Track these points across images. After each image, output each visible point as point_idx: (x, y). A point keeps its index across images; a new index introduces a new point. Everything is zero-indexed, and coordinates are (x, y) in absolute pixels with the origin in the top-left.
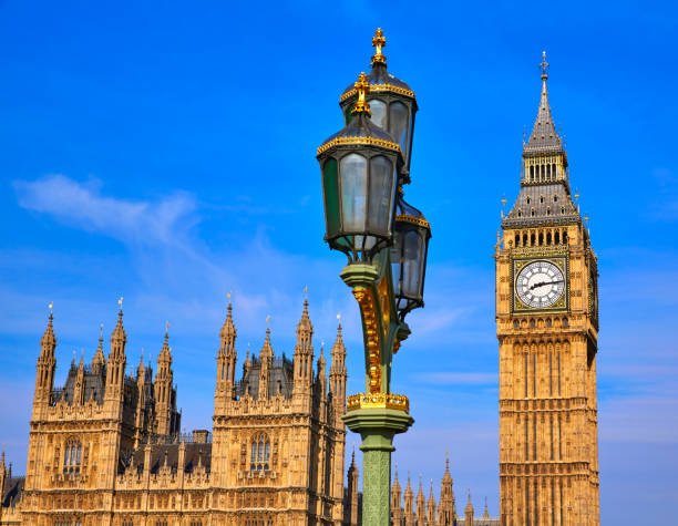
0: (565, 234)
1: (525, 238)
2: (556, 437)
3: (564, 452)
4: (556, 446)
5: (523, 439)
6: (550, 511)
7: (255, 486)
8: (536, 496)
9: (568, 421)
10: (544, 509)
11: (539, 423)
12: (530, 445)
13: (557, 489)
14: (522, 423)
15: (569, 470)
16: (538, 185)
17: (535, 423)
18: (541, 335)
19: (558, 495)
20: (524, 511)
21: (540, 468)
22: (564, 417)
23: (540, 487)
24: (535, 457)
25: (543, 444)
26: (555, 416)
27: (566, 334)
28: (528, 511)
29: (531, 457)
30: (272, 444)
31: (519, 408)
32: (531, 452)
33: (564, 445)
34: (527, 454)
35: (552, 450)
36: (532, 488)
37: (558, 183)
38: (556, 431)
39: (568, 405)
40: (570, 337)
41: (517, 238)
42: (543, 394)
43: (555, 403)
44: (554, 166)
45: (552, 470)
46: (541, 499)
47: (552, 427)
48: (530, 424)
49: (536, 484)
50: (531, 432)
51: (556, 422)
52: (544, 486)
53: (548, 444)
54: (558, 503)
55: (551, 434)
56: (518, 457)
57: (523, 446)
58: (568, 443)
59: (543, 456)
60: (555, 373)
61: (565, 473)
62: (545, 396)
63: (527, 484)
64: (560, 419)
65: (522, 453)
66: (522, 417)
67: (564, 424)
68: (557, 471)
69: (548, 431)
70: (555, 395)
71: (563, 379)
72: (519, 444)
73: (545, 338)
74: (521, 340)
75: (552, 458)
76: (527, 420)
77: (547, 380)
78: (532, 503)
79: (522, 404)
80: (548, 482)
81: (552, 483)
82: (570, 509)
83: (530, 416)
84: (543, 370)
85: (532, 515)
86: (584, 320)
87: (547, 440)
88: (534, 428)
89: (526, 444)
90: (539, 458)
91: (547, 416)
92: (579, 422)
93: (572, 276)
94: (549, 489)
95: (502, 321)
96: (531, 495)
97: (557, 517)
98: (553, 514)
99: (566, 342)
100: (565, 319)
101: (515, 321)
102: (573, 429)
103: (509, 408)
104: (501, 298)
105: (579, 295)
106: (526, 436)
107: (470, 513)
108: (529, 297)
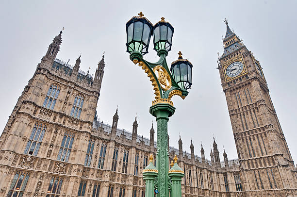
2: (254, 118)
3: (259, 123)
4: (255, 122)
5: (241, 123)
6: (259, 149)
8: (251, 144)
9: (258, 111)
10: (257, 149)
11: (246, 115)
12: (244, 124)
13: (260, 138)
14: (239, 117)
15: (264, 130)
16: (230, 46)
17: (244, 116)
18: (239, 85)
19: (261, 141)
20: (248, 151)
21: (250, 132)
22: (256, 110)
23: (252, 140)
24: (247, 128)
25: (250, 123)
26: (252, 111)
27: (248, 81)
28: (249, 150)
29: (245, 129)
31: (236, 112)
32: (245, 127)
33: (259, 121)
34: (243, 128)
35: (254, 124)
36: (249, 141)
37: (236, 43)
38: (254, 116)
39: (256, 105)
40: (250, 81)
42: (245, 104)
43: (251, 106)
44: (233, 39)
45: (256, 132)
46: (254, 145)
47: (251, 115)
48: (242, 117)
49: (250, 139)
50: (243, 119)
51: (253, 113)
52: (254, 139)
53: (251, 122)
54: (262, 145)
55: (252, 118)
56: (240, 130)
57: (241, 125)
58: (261, 120)
59: (251, 127)
60: (248, 96)
61: (262, 131)
63: (246, 139)
64: (254, 111)
65: (242, 128)
66: (238, 115)
67: (256, 113)
68: (258, 132)
69: (250, 117)
70: (250, 103)
71: (252, 97)
72: (239, 125)
73: (241, 85)
74: (232, 89)
75: (255, 127)
76: (241, 115)
77: (245, 99)
78: (250, 147)
79: (238, 110)
80: (256, 137)
81: (258, 137)
82: (269, 147)
83: (242, 114)
84: (243, 96)
85: (252, 152)
86: (254, 73)
87: (251, 120)
88: (244, 117)
89: (242, 124)
90: (249, 128)
91: (248, 112)
92: (262, 109)
93: (246, 62)
94: (256, 140)
95: (224, 86)
96: (249, 144)
97: (264, 151)
98: (261, 150)
99: (249, 83)
100: (246, 76)
101: (228, 84)
102: (260, 113)
103: (232, 113)
104: (222, 79)
105: (250, 66)
106: (242, 121)
107: (225, 156)
108: (231, 75)
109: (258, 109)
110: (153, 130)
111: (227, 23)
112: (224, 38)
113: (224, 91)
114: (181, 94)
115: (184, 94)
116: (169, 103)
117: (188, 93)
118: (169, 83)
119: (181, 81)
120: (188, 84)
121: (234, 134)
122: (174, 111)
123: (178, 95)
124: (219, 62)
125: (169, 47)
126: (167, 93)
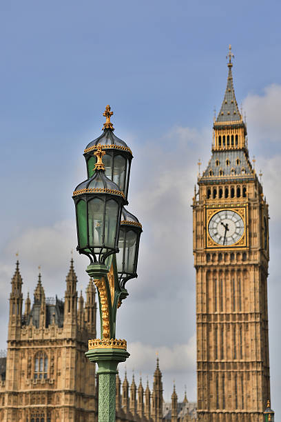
0: (245, 190)
1: (215, 192)
2: (238, 342)
3: (243, 353)
4: (238, 348)
5: (213, 343)
6: (233, 398)
7: (38, 390)
8: (223, 386)
9: (247, 330)
10: (230, 397)
11: (225, 331)
12: (219, 348)
13: (239, 381)
14: (213, 331)
15: (248, 367)
16: (225, 151)
17: (222, 331)
18: (227, 266)
20: (215, 398)
21: (226, 365)
22: (244, 327)
23: (226, 380)
24: (222, 357)
25: (228, 348)
26: (237, 327)
27: (246, 265)
28: (217, 397)
29: (219, 357)
30: (49, 360)
31: (210, 319)
32: (219, 353)
33: (244, 348)
34: (216, 355)
35: (235, 351)
37: (240, 150)
38: (237, 337)
39: (247, 319)
40: (248, 268)
41: (209, 192)
43: (237, 317)
44: (237, 136)
45: (235, 368)
46: (227, 389)
47: (234, 335)
48: (219, 333)
50: (219, 338)
51: (237, 331)
52: (229, 379)
53: (232, 347)
54: (239, 392)
55: (234, 340)
56: (211, 357)
57: (213, 348)
58: (247, 347)
59: (229, 357)
60: (237, 294)
61: (245, 369)
62: (230, 312)
63: (217, 377)
64: (241, 329)
65: (212, 354)
66: (212, 327)
67: (244, 332)
68: (239, 368)
69: (231, 337)
70: (237, 311)
71: (243, 299)
72: (210, 347)
73: (230, 268)
74: (212, 269)
75: (235, 358)
76: (216, 329)
77: (231, 300)
78: (220, 392)
79: (213, 317)
80: (232, 376)
81: (236, 377)
82: (249, 397)
83: (219, 326)
84: (228, 292)
85: (220, 400)
86: (259, 255)
87: (231, 343)
88: (222, 335)
89: (216, 347)
90: (225, 358)
91: (231, 326)
92: (255, 331)
93: (250, 222)
94: (232, 382)
95: (198, 255)
96: (220, 385)
97: (240, 403)
98: (236, 400)
99: (245, 271)
100: (244, 254)
101: (208, 255)
102: (250, 336)
103: (204, 320)
104: (197, 237)
105: (255, 236)
106: (216, 341)
107: (175, 398)
108: (218, 237)
109: (247, 327)
113: (197, 267)
121: (198, 363)
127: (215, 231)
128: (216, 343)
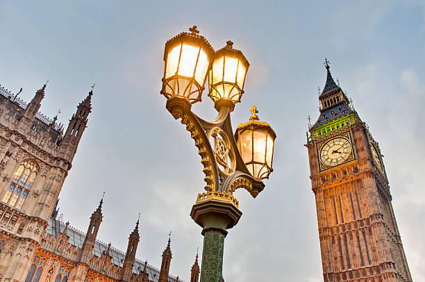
2: (363, 247)
3: (371, 258)
4: (365, 254)
5: (338, 254)
9: (371, 234)
11: (348, 240)
12: (345, 257)
14: (337, 242)
15: (378, 271)
16: (330, 108)
17: (346, 240)
21: (354, 273)
22: (366, 231)
24: (349, 266)
25: (354, 255)
26: (360, 233)
27: (358, 175)
29: (346, 266)
31: (332, 232)
32: (345, 262)
33: (370, 252)
34: (342, 264)
35: (362, 257)
38: (363, 243)
39: (368, 223)
40: (361, 177)
41: (319, 134)
42: (349, 218)
43: (359, 224)
44: (337, 97)
45: (365, 274)
47: (359, 241)
48: (342, 242)
50: (343, 248)
51: (361, 236)
53: (358, 254)
55: (359, 246)
56: (336, 268)
57: (339, 259)
58: (374, 251)
59: (356, 264)
60: (355, 203)
61: (375, 273)
62: (351, 220)
64: (364, 233)
65: (339, 265)
66: (335, 238)
67: (367, 237)
68: (368, 274)
69: (356, 244)
70: (358, 218)
71: (361, 206)
72: (336, 259)
73: (344, 182)
74: (328, 188)
75: (363, 264)
76: (339, 239)
77: (350, 209)
79: (335, 229)
83: (342, 237)
84: (346, 203)
86: (369, 163)
87: (357, 250)
88: (346, 244)
89: (341, 257)
90: (353, 266)
91: (354, 234)
92: (379, 232)
93: (355, 141)
95: (314, 180)
99: (359, 180)
100: (355, 166)
101: (323, 177)
102: (375, 238)
103: (325, 233)
104: (312, 167)
105: (362, 150)
106: (340, 250)
108: (329, 160)
109: (370, 230)
110: (170, 252)
111: (328, 68)
112: (321, 92)
113: (314, 190)
114: (251, 186)
115: (256, 187)
116: (232, 202)
117: (264, 186)
118: (231, 164)
119: (253, 162)
120: (265, 169)
121: (325, 275)
122: (239, 217)
123: (246, 188)
124: (309, 134)
125: (238, 96)
126: (227, 182)
127: (326, 157)
128: (342, 254)
